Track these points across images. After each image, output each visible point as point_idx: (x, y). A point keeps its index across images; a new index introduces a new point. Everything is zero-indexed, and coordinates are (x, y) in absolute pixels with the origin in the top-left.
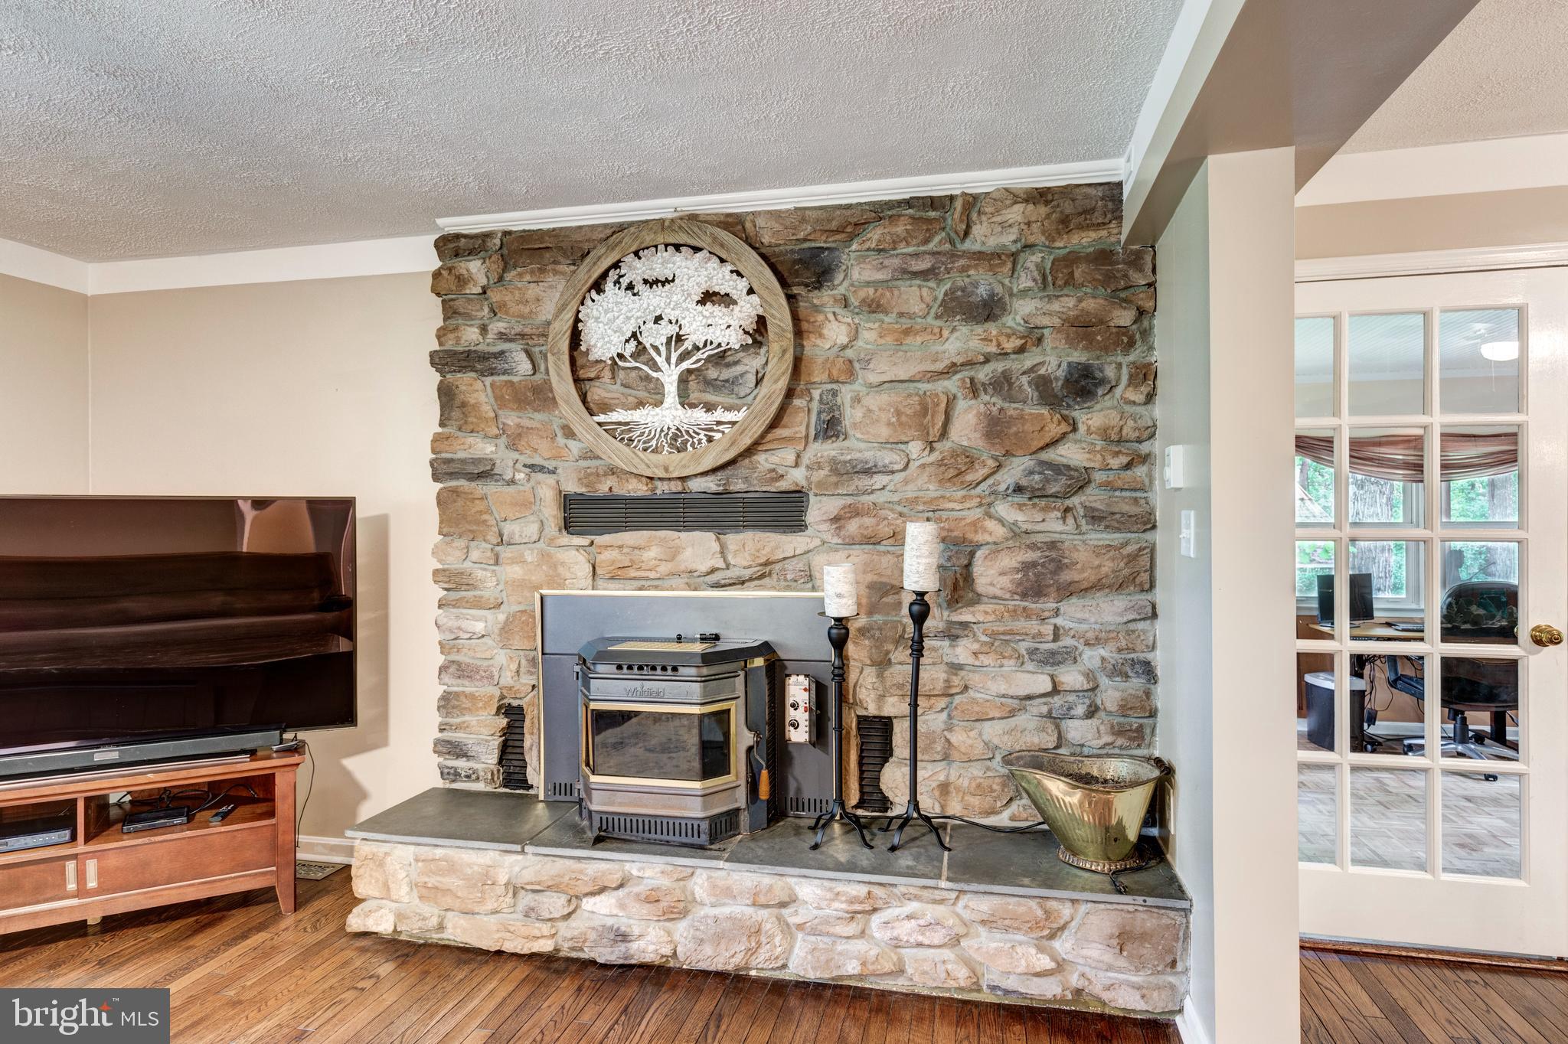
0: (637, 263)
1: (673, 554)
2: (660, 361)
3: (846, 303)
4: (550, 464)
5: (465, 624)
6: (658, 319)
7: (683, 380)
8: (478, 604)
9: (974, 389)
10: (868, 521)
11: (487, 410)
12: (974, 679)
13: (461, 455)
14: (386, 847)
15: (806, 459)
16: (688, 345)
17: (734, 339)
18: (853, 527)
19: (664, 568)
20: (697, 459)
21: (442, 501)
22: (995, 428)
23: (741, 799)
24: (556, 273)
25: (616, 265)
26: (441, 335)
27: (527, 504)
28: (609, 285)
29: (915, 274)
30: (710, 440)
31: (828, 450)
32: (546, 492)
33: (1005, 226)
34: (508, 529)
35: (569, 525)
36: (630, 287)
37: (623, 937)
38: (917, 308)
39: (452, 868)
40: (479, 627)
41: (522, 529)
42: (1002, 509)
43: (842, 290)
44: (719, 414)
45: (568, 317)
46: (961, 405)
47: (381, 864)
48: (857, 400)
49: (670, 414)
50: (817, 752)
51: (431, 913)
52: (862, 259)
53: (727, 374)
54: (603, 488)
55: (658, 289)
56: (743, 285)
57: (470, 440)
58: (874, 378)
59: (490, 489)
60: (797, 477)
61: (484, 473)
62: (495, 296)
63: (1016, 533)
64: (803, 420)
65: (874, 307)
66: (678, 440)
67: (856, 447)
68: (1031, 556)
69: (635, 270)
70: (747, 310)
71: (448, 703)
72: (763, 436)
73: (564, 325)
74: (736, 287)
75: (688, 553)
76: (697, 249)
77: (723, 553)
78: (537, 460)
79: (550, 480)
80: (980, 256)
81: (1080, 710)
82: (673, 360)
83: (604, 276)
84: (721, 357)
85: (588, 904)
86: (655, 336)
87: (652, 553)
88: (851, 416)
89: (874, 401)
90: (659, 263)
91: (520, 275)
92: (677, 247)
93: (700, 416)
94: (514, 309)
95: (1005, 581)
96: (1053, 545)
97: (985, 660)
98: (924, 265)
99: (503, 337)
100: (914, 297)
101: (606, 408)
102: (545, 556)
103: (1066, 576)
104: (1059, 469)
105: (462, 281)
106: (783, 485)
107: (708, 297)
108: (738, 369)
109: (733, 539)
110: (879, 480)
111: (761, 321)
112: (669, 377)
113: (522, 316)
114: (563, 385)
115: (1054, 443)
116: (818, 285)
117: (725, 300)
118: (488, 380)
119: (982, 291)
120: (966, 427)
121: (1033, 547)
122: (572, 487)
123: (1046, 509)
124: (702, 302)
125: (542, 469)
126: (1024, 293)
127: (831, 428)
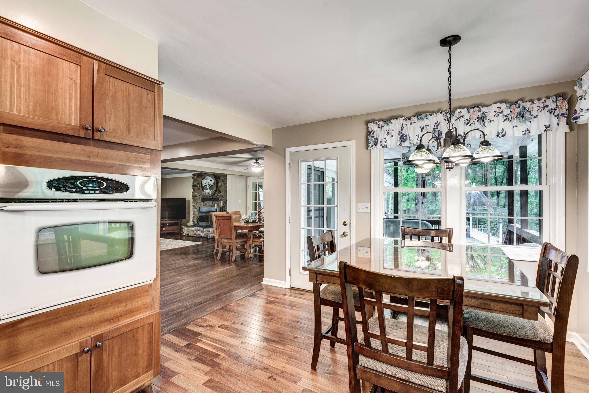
3: (221, 181)
4: (200, 195)
5: (195, 210)
6: (207, 182)
7: (209, 188)
8: (195, 208)
11: (196, 190)
16: (209, 185)
17: (212, 184)
19: (208, 205)
20: (210, 195)
21: (193, 198)
23: (210, 224)
24: (201, 177)
25: (204, 177)
26: (193, 183)
27: (199, 199)
30: (211, 193)
31: (219, 194)
35: (202, 201)
36: (205, 179)
37: (199, 234)
41: (199, 201)
44: (211, 191)
49: (208, 191)
51: (188, 233)
54: (204, 198)
55: (207, 180)
56: (213, 179)
57: (195, 193)
58: (223, 188)
59: (197, 197)
61: (196, 196)
62: (197, 180)
64: (218, 191)
65: (223, 181)
66: (209, 193)
67: (222, 194)
70: (213, 181)
71: (193, 217)
72: (215, 193)
73: (200, 183)
75: (210, 203)
76: (210, 176)
77: (212, 203)
79: (200, 197)
84: (212, 186)
85: (198, 232)
86: (207, 184)
87: (208, 203)
88: (221, 191)
89: (223, 190)
90: (207, 177)
91: (198, 178)
99: (197, 183)
101: (204, 190)
102: (200, 204)
105: (194, 178)
106: (217, 197)
110: (223, 197)
111: (214, 183)
112: (208, 187)
114: (201, 188)
116: (219, 179)
117: (212, 181)
118: (196, 187)
122: (202, 197)
124: (210, 181)
127: (220, 192)
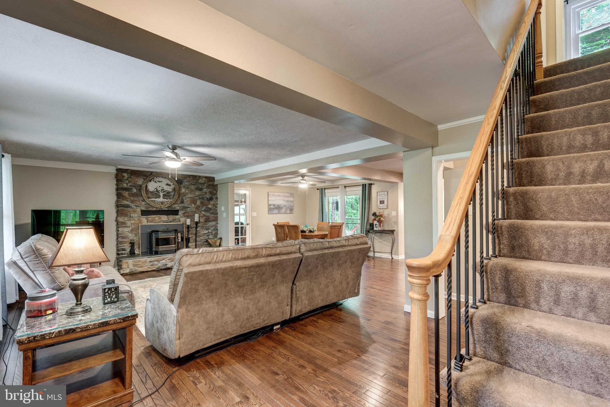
0: (156, 178)
1: (160, 218)
2: (160, 192)
3: (184, 187)
4: (139, 206)
5: (124, 230)
6: (160, 187)
7: (163, 195)
8: (126, 227)
9: (200, 198)
10: (187, 214)
11: (128, 197)
12: (200, 232)
13: (122, 204)
14: (127, 261)
15: (179, 206)
16: (164, 190)
17: (171, 190)
18: (186, 214)
19: (159, 220)
20: (165, 205)
22: (202, 203)
23: (177, 247)
24: (141, 177)
25: (153, 178)
26: (117, 185)
27: (135, 212)
28: (152, 181)
29: (193, 184)
30: (167, 203)
31: (182, 205)
32: (139, 210)
33: (203, 180)
34: (132, 215)
35: (142, 215)
36: (155, 182)
38: (193, 188)
39: (140, 261)
40: (127, 230)
41: (134, 215)
42: (202, 212)
43: (184, 185)
44: (168, 200)
45: (145, 185)
46: (198, 200)
47: (127, 263)
48: (186, 199)
49: (161, 199)
50: (182, 242)
52: (186, 181)
53: (168, 194)
54: (149, 209)
55: (160, 183)
56: (172, 184)
57: (124, 201)
58: (188, 196)
59: (129, 209)
60: (178, 208)
62: (130, 179)
63: (204, 215)
64: (179, 202)
65: (188, 188)
66: (162, 203)
67: (186, 205)
68: (206, 218)
69: (157, 179)
70: (173, 186)
71: (118, 243)
72: (174, 203)
74: (171, 184)
75: (163, 218)
76: (166, 178)
77: (168, 218)
78: (137, 205)
79: (139, 208)
80: (200, 183)
81: (211, 234)
82: (162, 192)
83: (151, 179)
84: (169, 193)
86: (159, 189)
87: (157, 218)
88: (185, 201)
89: (188, 199)
90: (160, 179)
91: (134, 177)
92: (163, 177)
93: (166, 200)
94: (133, 182)
95: (203, 220)
96: (208, 216)
97: (201, 230)
98: (194, 183)
99: (130, 186)
100: (193, 187)
101: (151, 198)
102: (139, 219)
103: (209, 220)
104: (209, 208)
105: (123, 176)
106: (176, 209)
107: (167, 185)
108: (170, 194)
109: (169, 216)
110: (189, 209)
111: (174, 188)
112: (161, 194)
113: (134, 183)
114: (144, 194)
115: (208, 205)
116: (181, 184)
117: (170, 185)
118: (128, 192)
119: (200, 187)
120: (198, 203)
121: (206, 217)
122: (144, 209)
123: (207, 212)
124: (166, 185)
125: (138, 206)
126: (205, 188)
127: (182, 202)
